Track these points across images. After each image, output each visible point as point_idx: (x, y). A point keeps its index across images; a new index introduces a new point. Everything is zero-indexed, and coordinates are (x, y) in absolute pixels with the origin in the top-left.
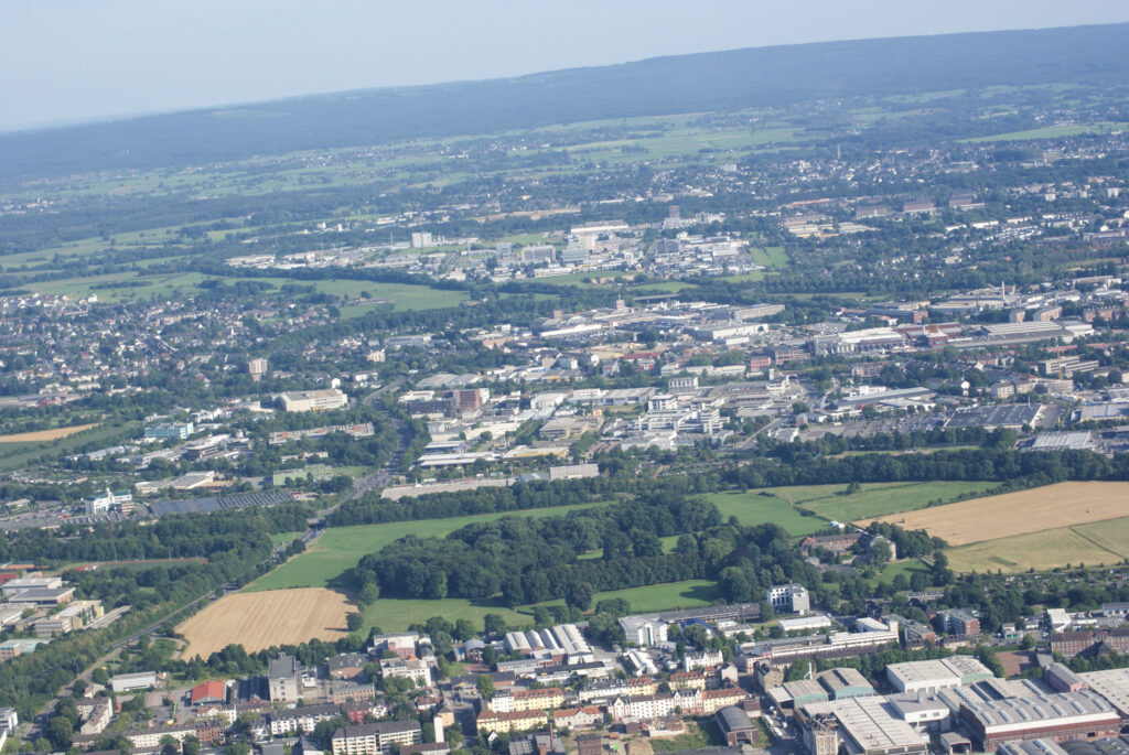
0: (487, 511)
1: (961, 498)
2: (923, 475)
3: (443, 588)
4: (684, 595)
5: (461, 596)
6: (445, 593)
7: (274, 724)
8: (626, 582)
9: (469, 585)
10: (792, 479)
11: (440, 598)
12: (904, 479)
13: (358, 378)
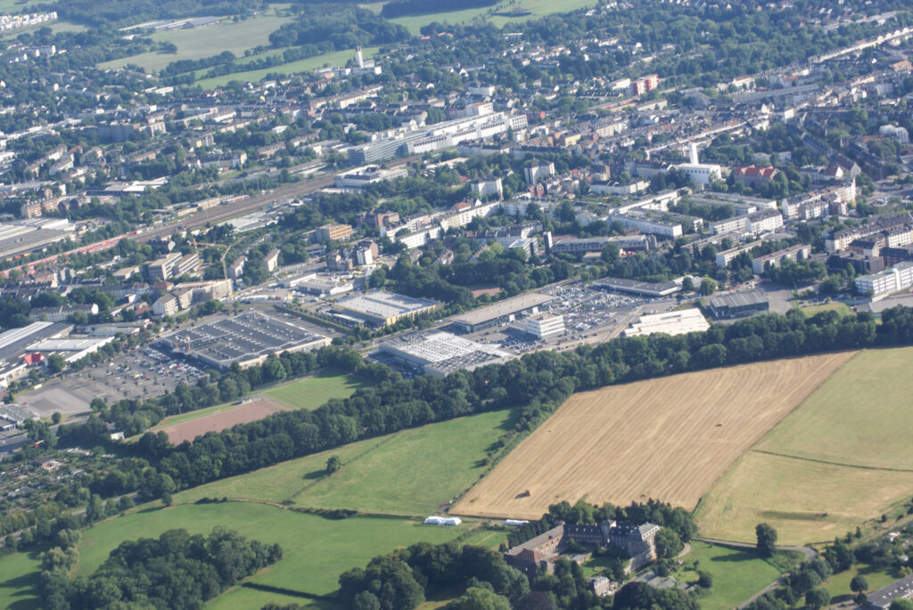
2: (383, 426)
10: (217, 472)
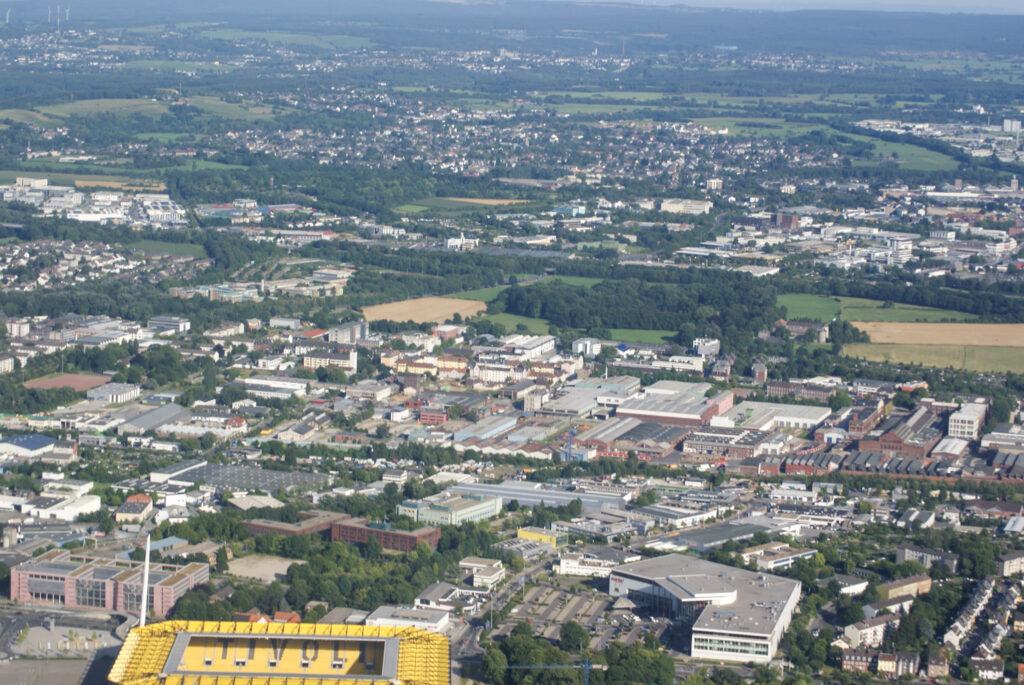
0: (659, 281)
1: (944, 321)
3: (537, 311)
4: (664, 338)
5: (546, 318)
6: (537, 315)
7: (297, 349)
8: (640, 324)
9: (552, 312)
10: (861, 294)
11: (533, 317)
12: (932, 305)
13: (752, 200)
